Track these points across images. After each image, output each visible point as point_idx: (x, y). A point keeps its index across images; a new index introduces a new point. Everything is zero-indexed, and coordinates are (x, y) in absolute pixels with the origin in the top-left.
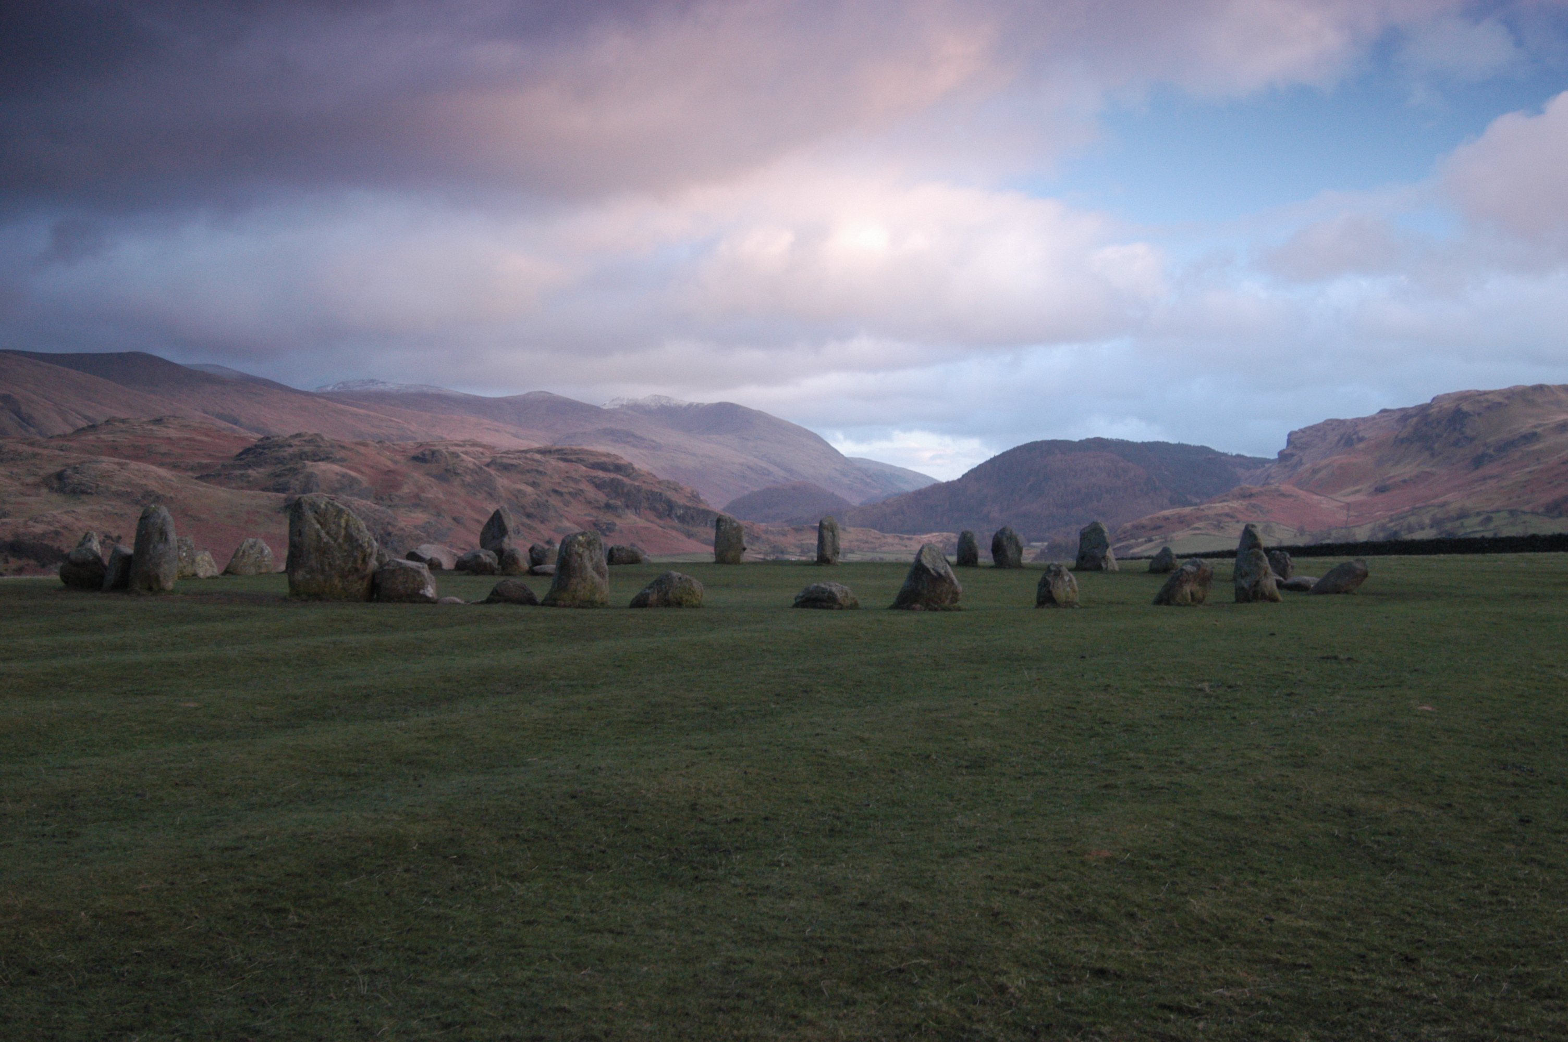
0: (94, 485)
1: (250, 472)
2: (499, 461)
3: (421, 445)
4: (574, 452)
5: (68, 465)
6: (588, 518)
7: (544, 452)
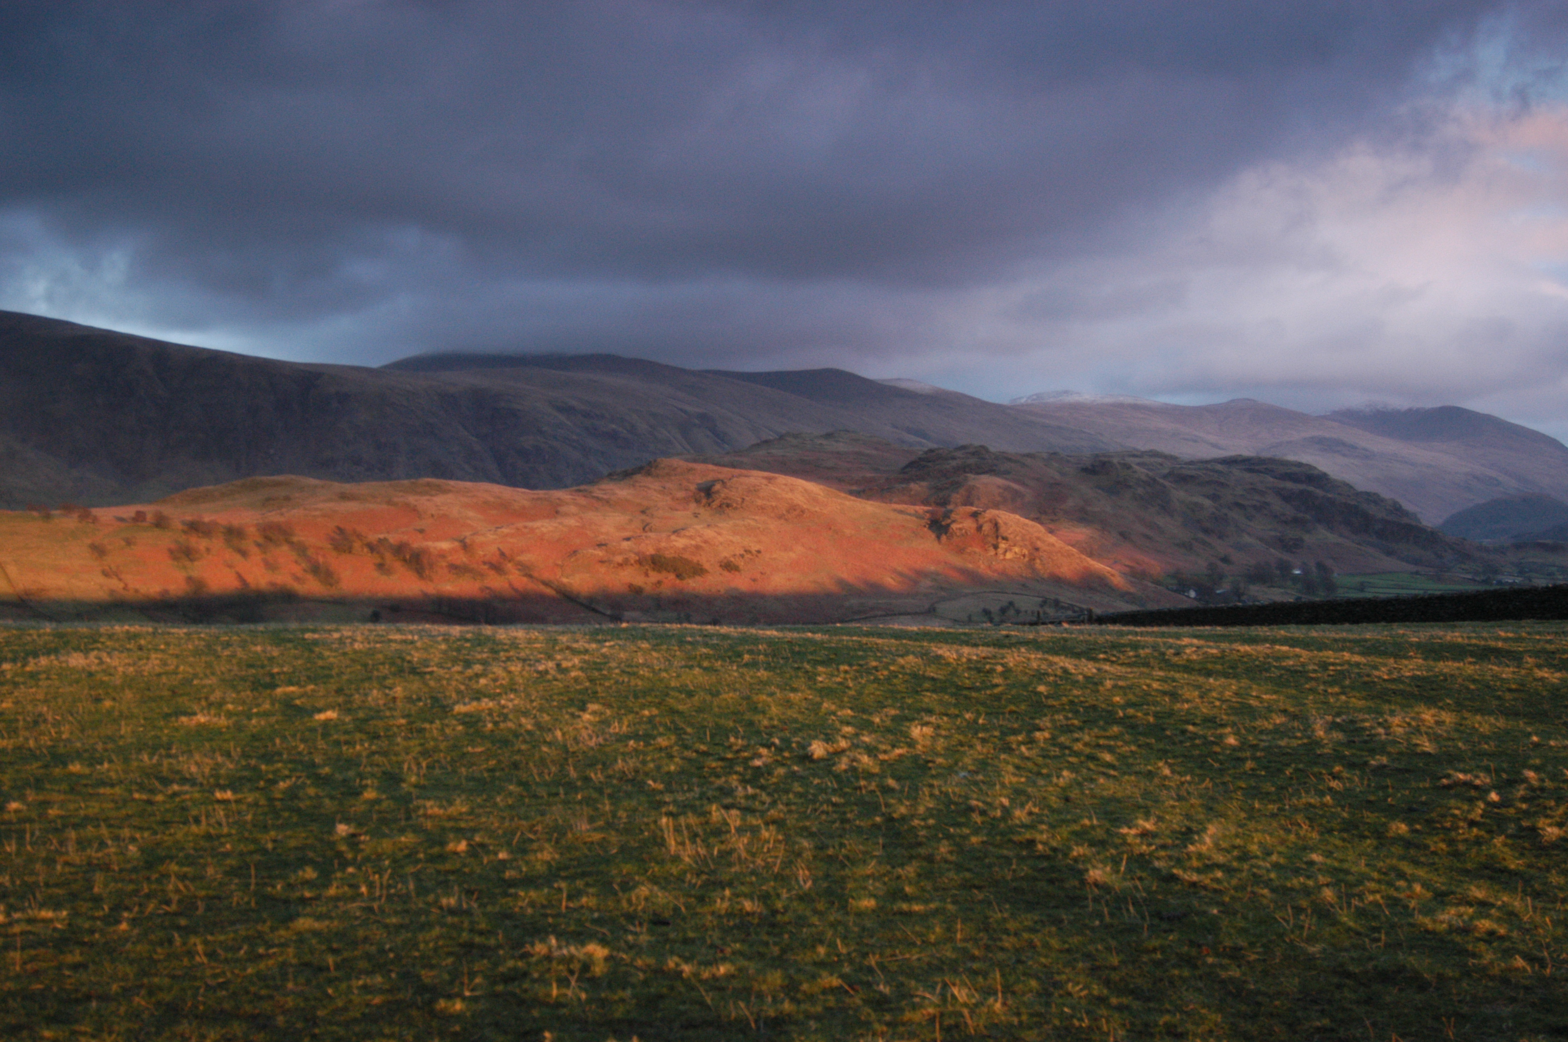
0: (739, 500)
1: (912, 485)
2: (1177, 472)
3: (1099, 455)
4: (1261, 461)
5: (718, 480)
6: (1273, 533)
7: (1230, 462)
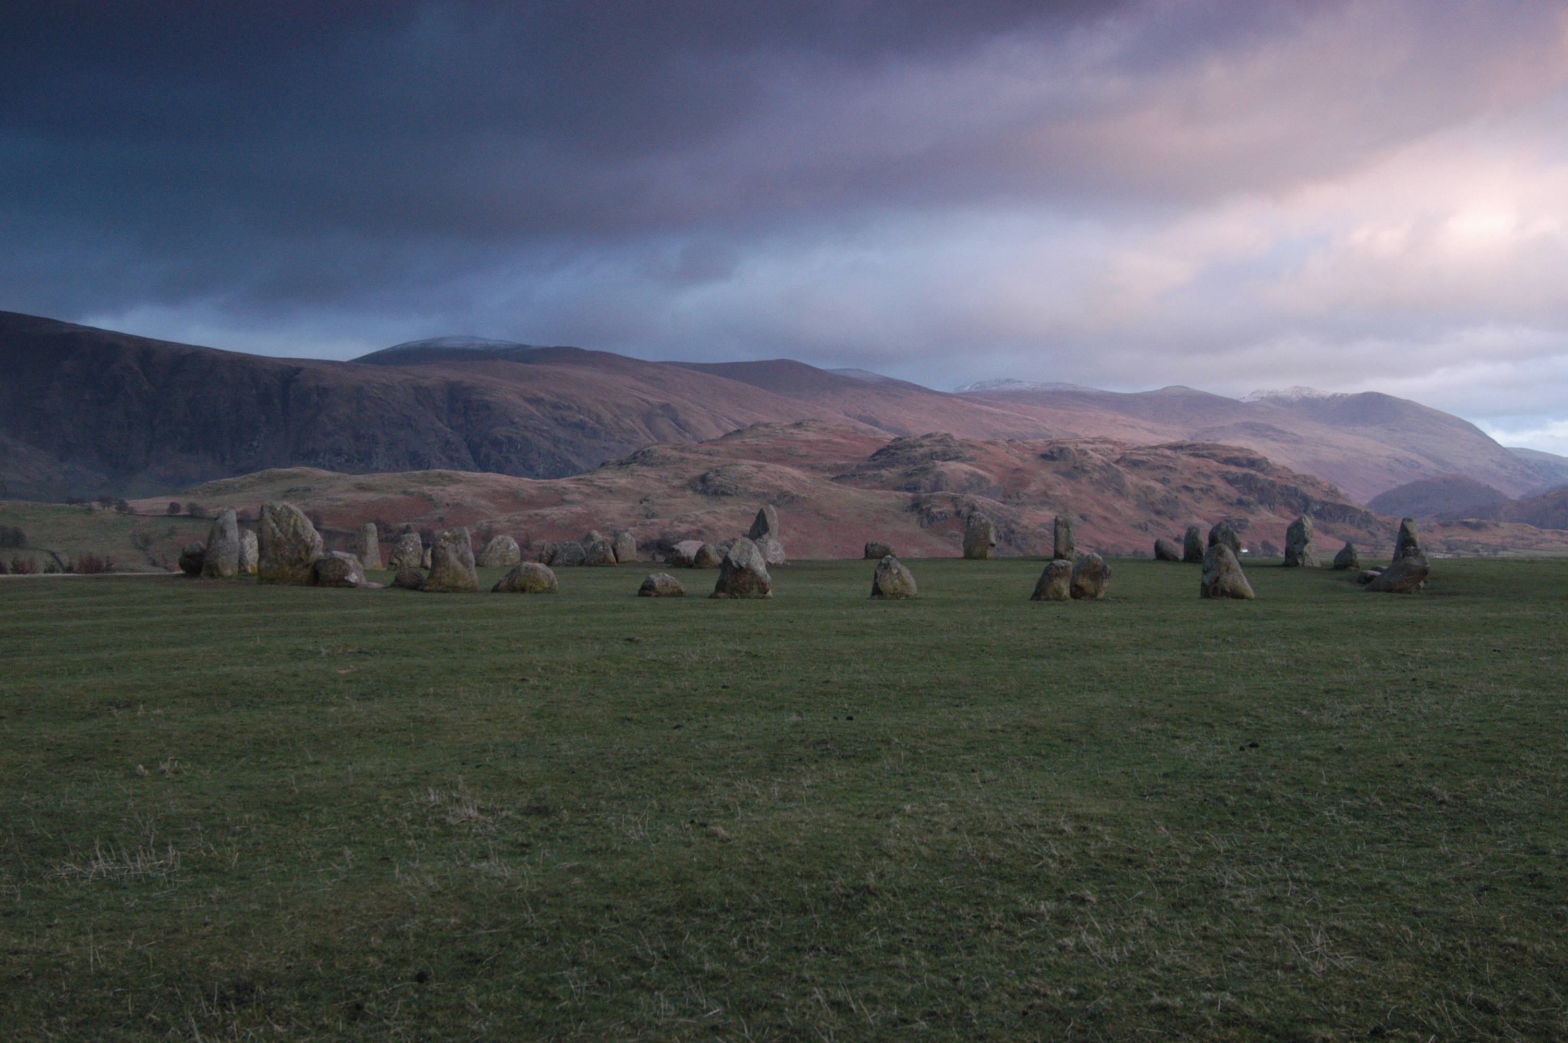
0: (734, 487)
1: (883, 472)
2: (1128, 457)
3: (1051, 443)
4: (1206, 447)
5: (711, 469)
6: (1220, 515)
7: (1176, 447)
